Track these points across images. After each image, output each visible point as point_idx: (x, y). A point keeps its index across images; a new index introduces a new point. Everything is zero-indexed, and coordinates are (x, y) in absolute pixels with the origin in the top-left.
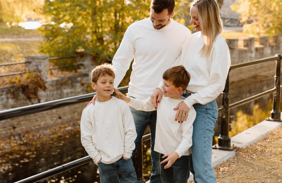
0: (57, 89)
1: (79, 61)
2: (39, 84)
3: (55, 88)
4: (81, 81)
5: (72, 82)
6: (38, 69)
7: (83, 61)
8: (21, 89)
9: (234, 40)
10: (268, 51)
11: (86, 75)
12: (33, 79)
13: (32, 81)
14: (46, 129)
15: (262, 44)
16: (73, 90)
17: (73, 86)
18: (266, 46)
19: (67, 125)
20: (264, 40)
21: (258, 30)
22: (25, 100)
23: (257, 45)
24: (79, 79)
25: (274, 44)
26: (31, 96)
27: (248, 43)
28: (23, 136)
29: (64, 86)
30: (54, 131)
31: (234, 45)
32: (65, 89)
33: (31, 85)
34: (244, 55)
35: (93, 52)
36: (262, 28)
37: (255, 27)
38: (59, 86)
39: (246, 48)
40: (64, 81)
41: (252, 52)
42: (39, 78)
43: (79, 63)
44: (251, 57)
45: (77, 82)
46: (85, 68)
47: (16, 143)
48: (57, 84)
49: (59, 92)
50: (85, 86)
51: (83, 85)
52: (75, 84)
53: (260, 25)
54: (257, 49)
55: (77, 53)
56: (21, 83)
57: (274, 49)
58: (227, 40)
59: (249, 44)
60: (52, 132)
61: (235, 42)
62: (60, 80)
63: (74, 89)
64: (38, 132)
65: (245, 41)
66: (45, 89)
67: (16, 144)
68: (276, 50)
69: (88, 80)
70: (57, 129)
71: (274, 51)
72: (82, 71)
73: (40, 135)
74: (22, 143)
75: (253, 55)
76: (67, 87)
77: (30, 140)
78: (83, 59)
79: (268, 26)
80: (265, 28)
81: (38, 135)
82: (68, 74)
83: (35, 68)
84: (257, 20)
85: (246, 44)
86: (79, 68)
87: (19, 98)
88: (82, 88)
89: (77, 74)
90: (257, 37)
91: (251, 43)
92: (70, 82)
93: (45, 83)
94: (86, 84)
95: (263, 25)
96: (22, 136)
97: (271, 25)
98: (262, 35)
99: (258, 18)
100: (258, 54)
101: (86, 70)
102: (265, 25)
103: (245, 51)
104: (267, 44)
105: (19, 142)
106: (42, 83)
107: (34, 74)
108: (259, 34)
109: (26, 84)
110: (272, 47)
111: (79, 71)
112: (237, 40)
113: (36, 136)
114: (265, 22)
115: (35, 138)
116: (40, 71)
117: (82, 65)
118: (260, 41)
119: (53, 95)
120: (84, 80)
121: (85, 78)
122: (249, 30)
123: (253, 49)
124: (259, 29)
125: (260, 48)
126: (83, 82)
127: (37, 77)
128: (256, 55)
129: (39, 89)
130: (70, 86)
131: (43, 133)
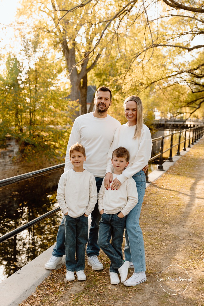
1: (8, 142)
4: (9, 155)
5: (3, 156)
7: (10, 142)
11: (12, 151)
16: (4, 160)
17: (4, 158)
24: (8, 153)
35: (17, 137)
43: (7, 144)
45: (7, 155)
46: (11, 147)
50: (12, 158)
51: (10, 157)
52: (6, 157)
55: (7, 137)
69: (13, 154)
72: (9, 148)
78: (10, 141)
86: (8, 147)
88: (10, 159)
89: (6, 150)
92: (2, 155)
94: (12, 156)
101: (12, 148)
111: (7, 148)
117: (10, 145)
121: (12, 153)
130: (2, 158)
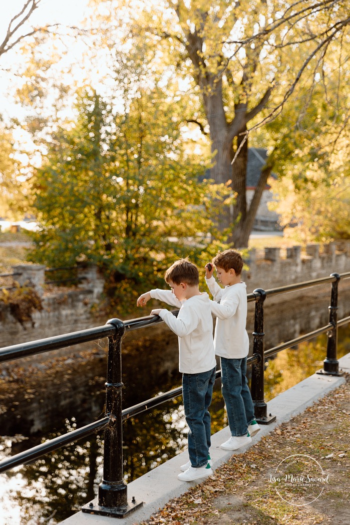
0: (55, 309)
1: (81, 273)
2: (34, 303)
3: (51, 308)
4: (84, 298)
5: (73, 301)
6: (31, 283)
7: (86, 273)
8: (9, 309)
9: (275, 249)
10: (317, 264)
11: (90, 292)
12: (26, 296)
13: (25, 298)
14: (40, 363)
15: (310, 255)
16: (73, 311)
17: (73, 306)
18: (315, 257)
19: (66, 357)
20: (312, 250)
21: (303, 236)
22: (15, 323)
23: (303, 256)
24: (81, 297)
25: (324, 255)
26: (24, 318)
27: (292, 252)
28: (13, 371)
29: (63, 306)
30: (50, 365)
31: (275, 256)
32: (64, 309)
33: (24, 303)
34: (287, 269)
35: (100, 261)
36: (308, 233)
37: (299, 232)
38: (56, 305)
39: (289, 260)
40: (63, 299)
41: (297, 265)
42: (33, 295)
43: (80, 276)
44: (296, 272)
45: (79, 301)
46: (88, 283)
47: (4, 379)
48: (54, 303)
49: (56, 313)
50: (89, 306)
51: (86, 304)
52: (77, 304)
53: (307, 229)
54: (303, 262)
55: (78, 263)
56: (10, 301)
57: (325, 261)
58: (266, 248)
59: (294, 253)
60: (48, 366)
61: (277, 251)
62: (58, 298)
63: (76, 311)
64: (30, 366)
65: (288, 250)
66: (41, 309)
67: (3, 381)
68: (327, 262)
69: (92, 298)
70: (54, 362)
71: (325, 265)
72: (84, 286)
73: (33, 370)
74: (11, 379)
75: (299, 269)
76: (66, 307)
77: (21, 375)
78: (86, 271)
79: (317, 231)
80: (313, 233)
81: (30, 370)
82: (67, 291)
83: (28, 281)
84: (302, 223)
85: (289, 254)
86: (81, 283)
87: (7, 320)
88: (85, 309)
89: (78, 290)
90: (303, 245)
91: (296, 252)
92: (70, 300)
93: (41, 301)
94: (90, 303)
95: (310, 230)
96: (10, 370)
97: (321, 229)
98: (309, 243)
99: (305, 220)
100: (305, 267)
101: (90, 285)
102: (313, 230)
103: (289, 264)
104: (317, 255)
105: (7, 378)
106: (37, 302)
107: (27, 289)
108: (305, 241)
109: (15, 302)
110: (322, 259)
111: (80, 286)
112: (279, 249)
113: (28, 370)
114: (313, 226)
115: (27, 373)
116: (34, 286)
117: (85, 278)
118: (307, 251)
119: (49, 317)
120: (88, 299)
121: (89, 296)
122: (292, 236)
123: (299, 261)
124: (305, 234)
125: (308, 260)
126: (87, 300)
127: (31, 293)
128: (302, 269)
129: (33, 308)
130: (70, 306)
131: (37, 367)
